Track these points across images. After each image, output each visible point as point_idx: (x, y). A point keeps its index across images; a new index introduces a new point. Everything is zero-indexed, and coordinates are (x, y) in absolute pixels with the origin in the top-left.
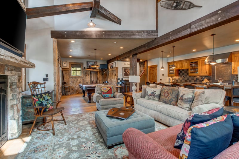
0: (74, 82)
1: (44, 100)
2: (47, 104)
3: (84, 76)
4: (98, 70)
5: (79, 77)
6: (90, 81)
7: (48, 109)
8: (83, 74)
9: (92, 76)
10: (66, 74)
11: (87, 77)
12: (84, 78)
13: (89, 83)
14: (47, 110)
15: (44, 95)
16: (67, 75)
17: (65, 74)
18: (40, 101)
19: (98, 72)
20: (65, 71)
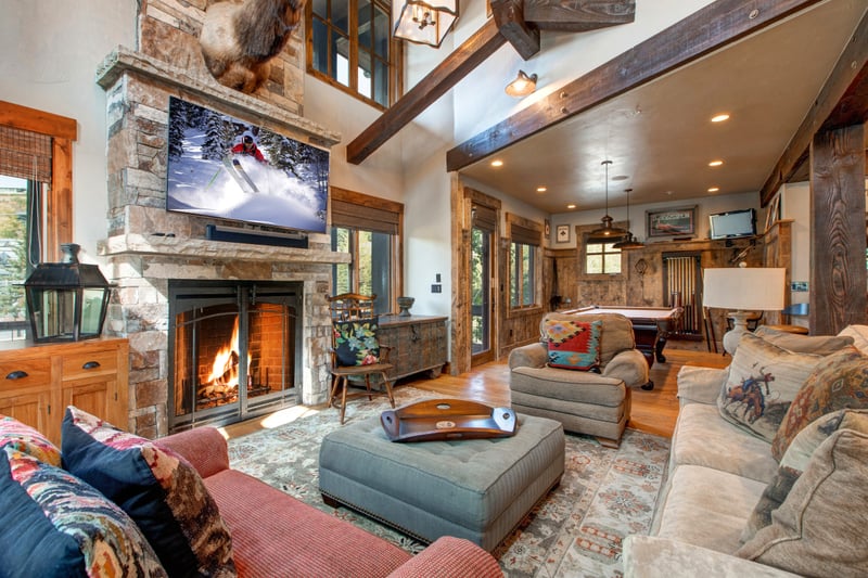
0: (594, 297)
1: (352, 337)
2: (358, 347)
3: (634, 276)
4: (706, 246)
5: (613, 277)
6: (659, 297)
7: (361, 359)
8: (629, 266)
9: (670, 273)
10: (566, 270)
11: (647, 278)
12: (632, 284)
13: (656, 305)
14: (360, 362)
15: (356, 326)
16: (568, 274)
17: (565, 267)
18: (344, 338)
19: (708, 254)
20: (563, 257)
